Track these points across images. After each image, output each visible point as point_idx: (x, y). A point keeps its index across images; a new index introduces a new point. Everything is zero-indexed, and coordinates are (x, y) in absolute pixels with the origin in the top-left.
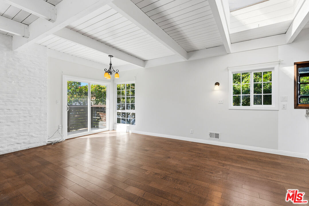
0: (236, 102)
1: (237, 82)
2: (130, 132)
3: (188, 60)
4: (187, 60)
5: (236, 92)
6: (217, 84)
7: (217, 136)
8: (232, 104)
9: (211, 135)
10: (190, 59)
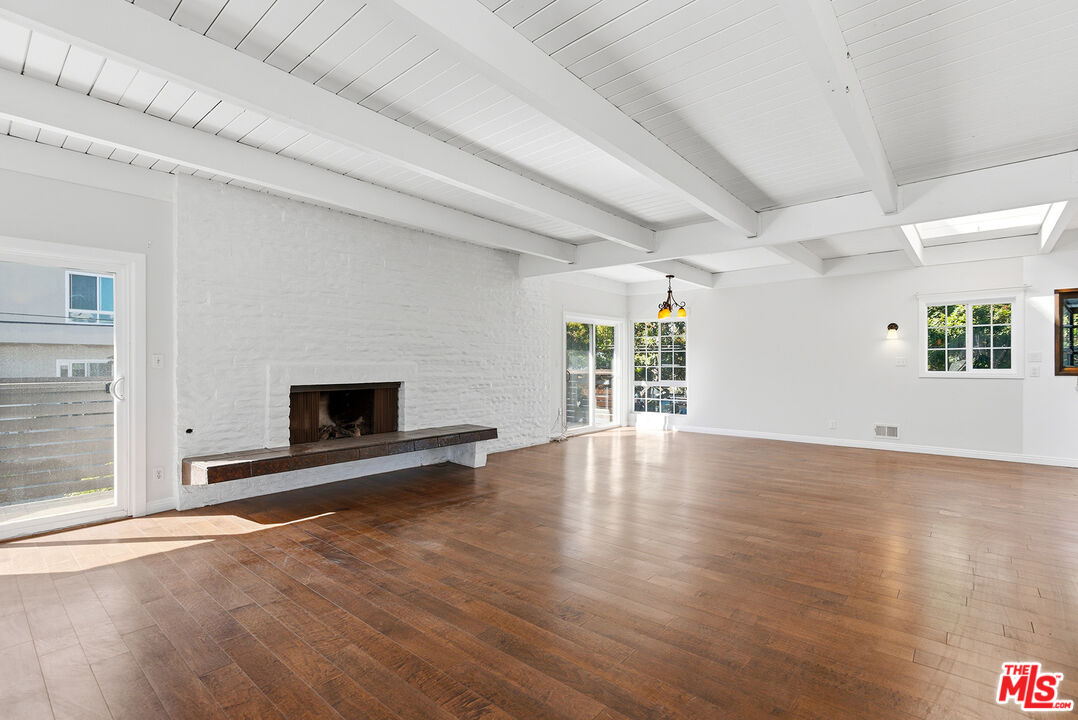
0: (937, 362)
1: (937, 313)
2: (675, 430)
3: (825, 276)
4: (821, 276)
5: (935, 338)
6: (893, 326)
7: (893, 432)
8: (927, 366)
9: (879, 430)
10: (830, 274)
